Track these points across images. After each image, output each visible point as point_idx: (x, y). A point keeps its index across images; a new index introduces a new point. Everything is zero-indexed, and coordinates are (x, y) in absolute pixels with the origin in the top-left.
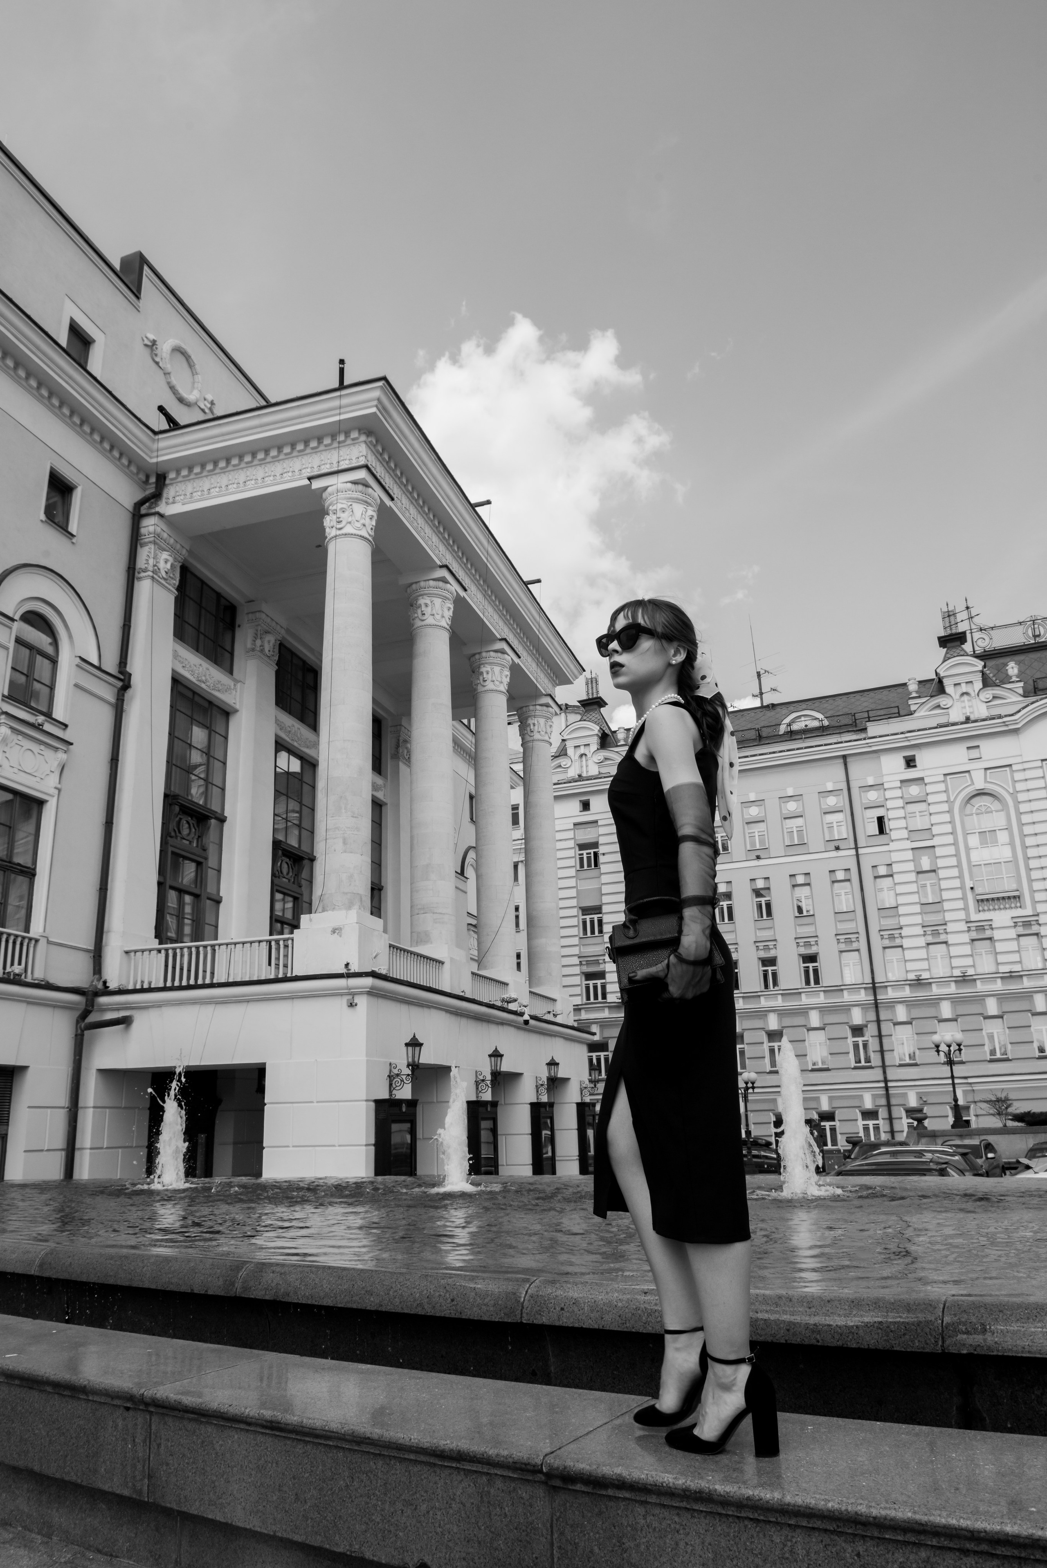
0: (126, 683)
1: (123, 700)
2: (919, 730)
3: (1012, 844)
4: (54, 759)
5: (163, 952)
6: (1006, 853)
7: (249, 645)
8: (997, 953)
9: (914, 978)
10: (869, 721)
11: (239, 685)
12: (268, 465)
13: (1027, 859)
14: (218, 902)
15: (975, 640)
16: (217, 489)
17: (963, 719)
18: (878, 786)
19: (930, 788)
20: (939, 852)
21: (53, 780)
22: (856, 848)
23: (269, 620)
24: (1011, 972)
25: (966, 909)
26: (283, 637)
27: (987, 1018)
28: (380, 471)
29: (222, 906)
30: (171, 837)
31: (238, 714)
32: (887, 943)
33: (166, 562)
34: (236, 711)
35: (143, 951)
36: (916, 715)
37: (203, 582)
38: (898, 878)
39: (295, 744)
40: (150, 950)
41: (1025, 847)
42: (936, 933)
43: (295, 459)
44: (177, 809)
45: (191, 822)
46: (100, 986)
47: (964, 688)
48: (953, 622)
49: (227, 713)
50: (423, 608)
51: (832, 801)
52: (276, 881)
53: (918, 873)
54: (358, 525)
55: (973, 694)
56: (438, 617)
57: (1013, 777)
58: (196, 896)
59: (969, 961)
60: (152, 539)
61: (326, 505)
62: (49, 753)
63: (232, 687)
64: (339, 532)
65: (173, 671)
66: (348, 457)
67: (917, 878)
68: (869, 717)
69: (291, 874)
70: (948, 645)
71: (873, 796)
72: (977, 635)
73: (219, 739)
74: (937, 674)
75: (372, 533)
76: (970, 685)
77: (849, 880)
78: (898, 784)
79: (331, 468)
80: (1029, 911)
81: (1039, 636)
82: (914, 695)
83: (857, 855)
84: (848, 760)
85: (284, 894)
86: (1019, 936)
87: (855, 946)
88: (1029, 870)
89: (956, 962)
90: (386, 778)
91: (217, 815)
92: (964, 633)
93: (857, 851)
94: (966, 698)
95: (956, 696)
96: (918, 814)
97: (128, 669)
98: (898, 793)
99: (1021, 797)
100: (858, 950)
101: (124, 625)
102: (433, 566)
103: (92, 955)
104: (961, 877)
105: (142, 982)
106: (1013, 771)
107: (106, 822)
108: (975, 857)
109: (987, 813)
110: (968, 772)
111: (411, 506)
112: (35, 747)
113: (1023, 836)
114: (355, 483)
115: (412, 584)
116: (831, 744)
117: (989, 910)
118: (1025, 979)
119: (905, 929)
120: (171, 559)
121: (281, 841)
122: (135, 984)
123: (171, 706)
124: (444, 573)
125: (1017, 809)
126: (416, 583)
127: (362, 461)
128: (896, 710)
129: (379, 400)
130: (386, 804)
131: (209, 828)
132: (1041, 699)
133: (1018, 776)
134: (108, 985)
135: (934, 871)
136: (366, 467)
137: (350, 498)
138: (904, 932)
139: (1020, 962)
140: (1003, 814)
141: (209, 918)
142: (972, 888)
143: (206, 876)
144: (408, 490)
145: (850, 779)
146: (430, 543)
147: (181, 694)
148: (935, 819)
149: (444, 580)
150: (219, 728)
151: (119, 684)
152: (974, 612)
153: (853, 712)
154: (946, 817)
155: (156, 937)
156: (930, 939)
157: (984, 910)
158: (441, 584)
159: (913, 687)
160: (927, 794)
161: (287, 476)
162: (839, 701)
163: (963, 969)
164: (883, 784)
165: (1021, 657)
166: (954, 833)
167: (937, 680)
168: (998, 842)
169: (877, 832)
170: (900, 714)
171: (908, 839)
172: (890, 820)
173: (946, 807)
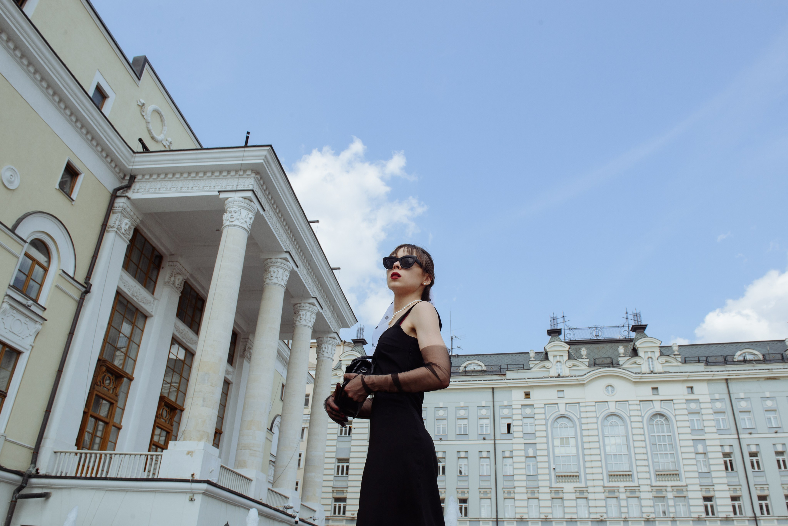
0: (88, 289)
1: (84, 299)
2: (533, 379)
3: (577, 446)
4: (34, 328)
5: (79, 455)
6: (573, 451)
7: (167, 280)
8: (564, 507)
9: (519, 517)
10: (508, 370)
11: (156, 301)
12: (197, 181)
13: (584, 455)
14: (119, 428)
15: (566, 334)
16: (164, 189)
17: (557, 375)
18: (509, 407)
19: (536, 411)
20: (538, 446)
21: (30, 340)
22: (495, 440)
23: (181, 267)
24: (571, 518)
25: (550, 480)
26: (188, 278)
28: (260, 194)
29: (121, 431)
30: (97, 385)
31: (153, 318)
32: (506, 495)
33: (126, 225)
34: (152, 316)
35: (66, 453)
36: (532, 370)
37: (146, 240)
38: (515, 459)
39: (184, 340)
40: (70, 453)
41: (583, 449)
42: (533, 493)
43: (213, 180)
44: (104, 368)
45: (111, 378)
46: (34, 471)
47: (558, 358)
48: (555, 323)
49: (145, 317)
50: (272, 273)
51: (484, 412)
52: (158, 420)
53: (526, 457)
54: (243, 221)
55: (562, 362)
56: (280, 279)
57: (580, 410)
58: (106, 423)
59: (549, 510)
60: (120, 210)
61: (226, 207)
62: (31, 324)
63: (152, 302)
64: (231, 223)
65: (118, 287)
66: (243, 184)
67: (525, 460)
68: (508, 368)
69: (168, 417)
70: (552, 335)
71: (506, 411)
72: (567, 331)
73: (138, 331)
74: (545, 349)
75: (250, 227)
76: (561, 357)
77: (489, 458)
78: (520, 407)
79: (232, 188)
80: (583, 485)
81: (598, 336)
82: (532, 359)
83: (495, 444)
84: (495, 390)
85: (162, 429)
86: (577, 498)
87: (489, 496)
88: (585, 461)
89: (542, 510)
90: (235, 368)
91: (129, 376)
92: (561, 329)
93: (495, 442)
94: (559, 364)
95: (554, 362)
96: (529, 424)
97: (91, 282)
98: (519, 412)
100: (490, 498)
101: (94, 256)
102: (281, 251)
103: (32, 451)
104: (549, 462)
105: (62, 472)
106: (580, 406)
107: (58, 371)
108: (557, 452)
109: (565, 427)
110: (557, 404)
111: (274, 216)
112: (23, 319)
113: (583, 443)
114: (245, 198)
115: (268, 259)
116: (486, 380)
117: (562, 482)
119: (516, 488)
120: (129, 224)
121: (165, 397)
122: (57, 473)
123: (113, 308)
124: (287, 256)
125: (581, 427)
126: (270, 259)
127: (251, 187)
128: (522, 366)
129: (265, 156)
130: (232, 383)
131: (122, 383)
132: (597, 369)
133: (583, 409)
134: (39, 471)
135: (535, 457)
136: (253, 191)
137: (241, 206)
138: (516, 490)
139: (577, 513)
140: (573, 429)
141: (112, 438)
142: (554, 469)
143: (115, 412)
144: (274, 207)
145: (495, 401)
146: (282, 238)
147: (120, 302)
148: (538, 428)
149: (286, 260)
150: (140, 324)
151: (84, 290)
153: (500, 364)
154: (544, 428)
155: (76, 445)
156: (530, 496)
157: (559, 482)
158: (284, 261)
159: (532, 355)
160: (535, 414)
161: (206, 189)
162: (493, 358)
163: (546, 515)
164: (512, 406)
165: (588, 346)
166: (547, 437)
167: (545, 353)
168: (569, 444)
169: (506, 432)
170: (524, 369)
171: (522, 438)
172: (514, 426)
173: (543, 422)
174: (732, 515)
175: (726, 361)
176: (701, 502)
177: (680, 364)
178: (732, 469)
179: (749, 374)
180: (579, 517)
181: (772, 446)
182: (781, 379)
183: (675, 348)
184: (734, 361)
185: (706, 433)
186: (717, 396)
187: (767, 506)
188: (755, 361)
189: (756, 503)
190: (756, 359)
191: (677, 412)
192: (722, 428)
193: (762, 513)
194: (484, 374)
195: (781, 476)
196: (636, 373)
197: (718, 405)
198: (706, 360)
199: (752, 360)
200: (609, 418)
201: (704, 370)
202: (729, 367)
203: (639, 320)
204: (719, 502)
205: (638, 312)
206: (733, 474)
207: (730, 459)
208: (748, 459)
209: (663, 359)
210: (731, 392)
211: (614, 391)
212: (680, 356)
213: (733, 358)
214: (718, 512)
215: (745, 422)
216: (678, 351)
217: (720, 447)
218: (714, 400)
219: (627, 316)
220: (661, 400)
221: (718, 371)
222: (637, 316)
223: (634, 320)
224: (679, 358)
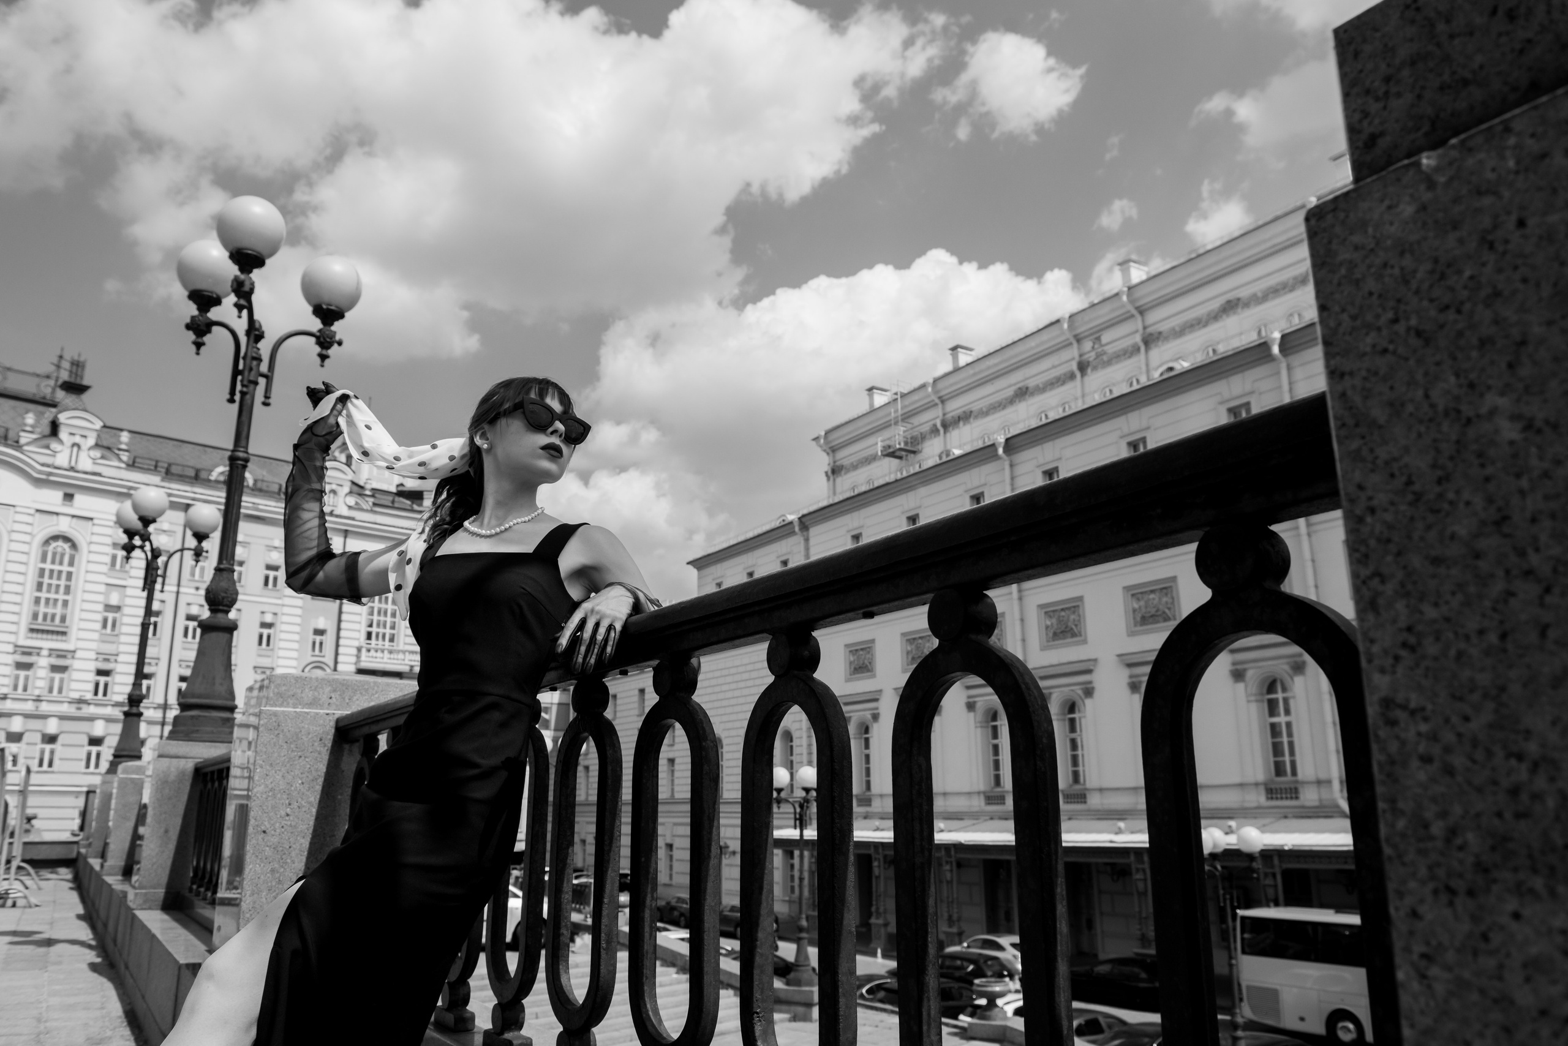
175: (198, 477)
176: (92, 677)
177: (123, 465)
178: (154, 635)
183: (125, 439)
184: (210, 481)
185: (131, 577)
186: (165, 526)
189: (175, 685)
191: (95, 539)
193: (178, 700)
196: (43, 465)
197: (164, 540)
198: (167, 469)
201: (158, 484)
202: (200, 488)
203: (79, 373)
204: (119, 679)
205: (82, 359)
206: (153, 642)
207: (156, 619)
208: (182, 623)
209: (97, 453)
212: (126, 454)
213: (209, 475)
214: (113, 693)
215: (195, 570)
216: (127, 445)
219: (60, 361)
220: (73, 516)
221: (181, 490)
222: (77, 365)
223: (71, 372)
224: (125, 457)
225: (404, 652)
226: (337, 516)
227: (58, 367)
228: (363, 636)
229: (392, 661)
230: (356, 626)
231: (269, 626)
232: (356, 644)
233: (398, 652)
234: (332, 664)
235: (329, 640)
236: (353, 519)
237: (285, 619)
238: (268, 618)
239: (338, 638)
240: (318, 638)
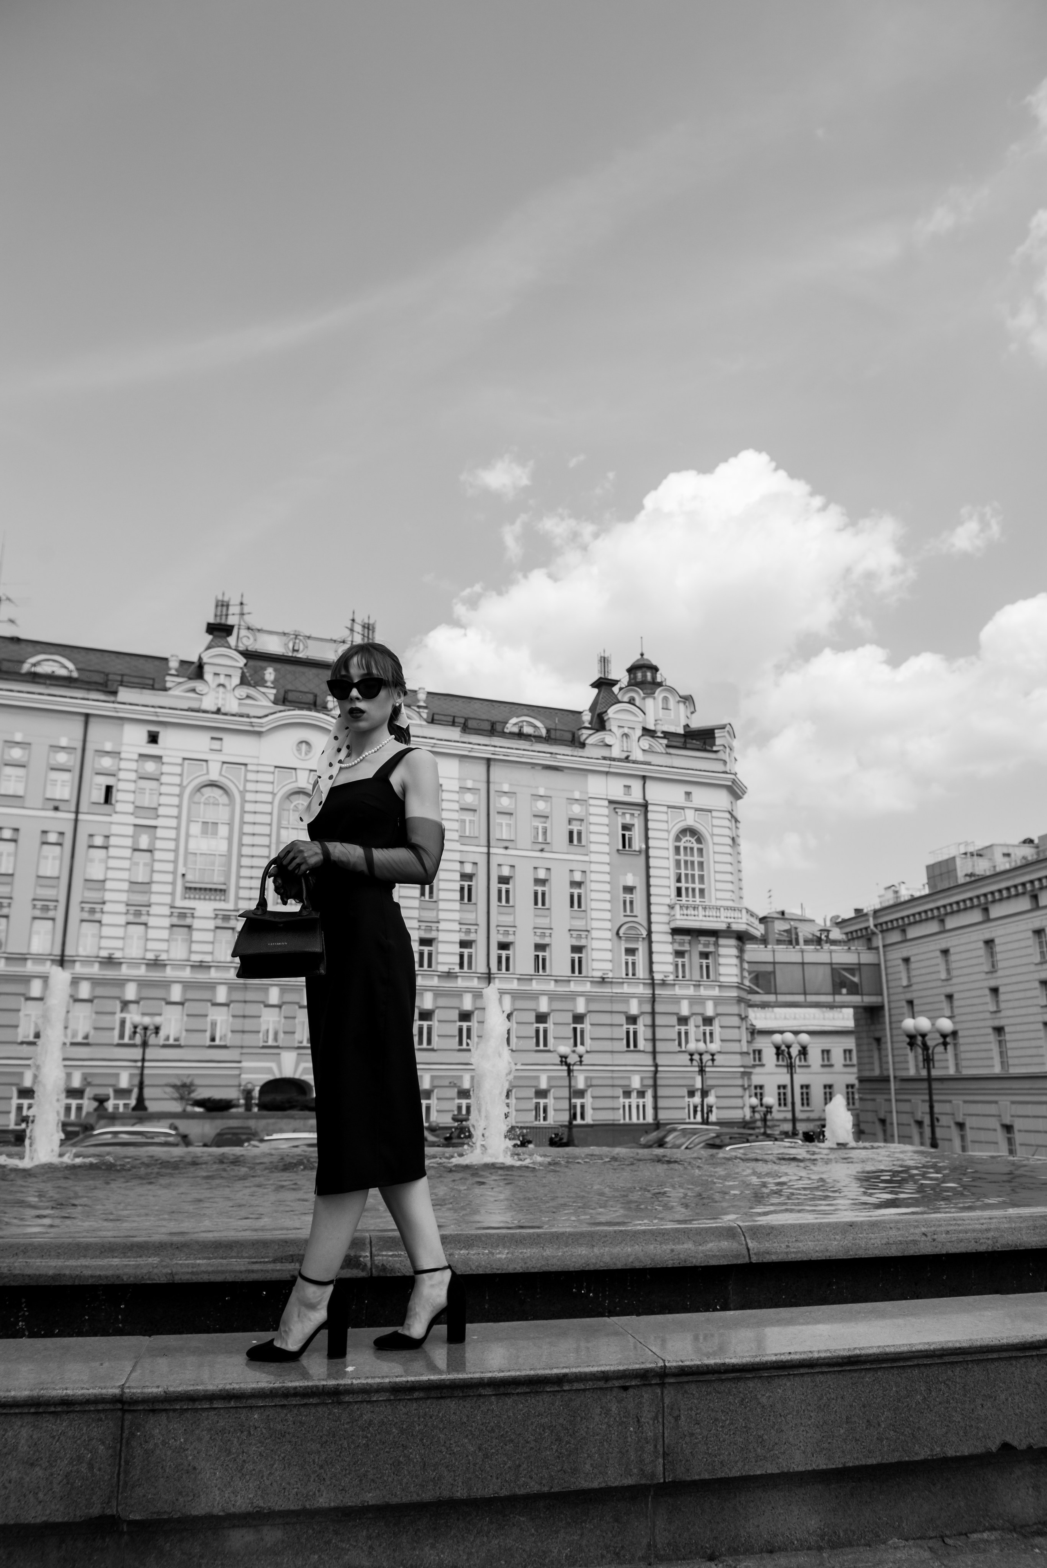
2: (170, 708)
3: (230, 839)
6: (223, 846)
8: (192, 942)
9: (106, 955)
10: (121, 685)
13: (240, 856)
15: (241, 635)
17: (214, 709)
18: (115, 754)
19: (165, 769)
20: (160, 833)
22: (77, 812)
24: (201, 962)
25: (173, 894)
27: (169, 1003)
32: (86, 916)
36: (170, 692)
38: (112, 852)
41: (241, 845)
42: (138, 913)
47: (222, 679)
48: (224, 613)
51: (62, 758)
55: (228, 687)
57: (245, 776)
59: (164, 946)
67: (132, 854)
68: (121, 681)
70: (216, 633)
71: (107, 762)
72: (243, 632)
74: (200, 658)
76: (228, 678)
77: (60, 844)
78: (136, 757)
80: (230, 906)
81: (297, 651)
82: (173, 672)
83: (76, 820)
84: (91, 720)
86: (217, 928)
87: (51, 914)
88: (240, 866)
89: (151, 945)
92: (232, 627)
93: (77, 816)
94: (221, 689)
95: (213, 685)
96: (147, 791)
98: (133, 766)
99: (249, 797)
100: (53, 919)
104: (175, 862)
106: (247, 771)
108: (193, 845)
109: (214, 804)
110: (206, 761)
113: (242, 834)
116: (76, 698)
117: (195, 898)
118: (213, 970)
119: (107, 904)
125: (242, 807)
128: (151, 682)
132: (289, 710)
133: (251, 776)
135: (150, 851)
138: (106, 908)
139: (212, 953)
140: (227, 809)
142: (183, 875)
145: (88, 739)
148: (163, 800)
152: (246, 609)
153: (107, 671)
154: (175, 801)
156: (131, 918)
157: (190, 898)
159: (174, 664)
160: (162, 774)
162: (92, 656)
163: (157, 953)
164: (119, 753)
165: (279, 666)
166: (178, 817)
167: (197, 664)
168: (216, 834)
169: (102, 800)
170: (153, 688)
171: (132, 814)
172: (118, 791)
173: (176, 790)
174: (457, 969)
175: (494, 730)
177: (424, 723)
178: (470, 899)
179: (523, 756)
180: (215, 960)
181: (532, 869)
182: (566, 771)
183: (422, 696)
184: (504, 732)
186: (470, 784)
187: (508, 959)
188: (535, 737)
189: (495, 952)
190: (536, 734)
192: (467, 834)
193: (499, 969)
194: (72, 685)
195: (536, 916)
197: (469, 798)
198: (464, 724)
199: (530, 735)
200: (293, 797)
201: (458, 739)
202: (497, 741)
203: (370, 637)
204: (442, 948)
205: (371, 622)
206: (470, 907)
207: (470, 883)
208: (495, 885)
210: (491, 780)
211: (309, 752)
212: (426, 711)
213: (504, 727)
214: (438, 963)
215: (502, 829)
216: (425, 702)
217: (459, 864)
218: (464, 789)
219: (352, 625)
221: (479, 745)
222: (368, 628)
223: (363, 635)
224: (424, 713)
225: (718, 908)
226: (634, 762)
227: (352, 630)
228: (674, 892)
229: (708, 919)
230: (665, 882)
231: (579, 884)
232: (667, 901)
233: (711, 908)
234: (645, 924)
235: (639, 897)
236: (649, 764)
237: (594, 877)
238: (578, 877)
239: (649, 895)
240: (628, 897)
